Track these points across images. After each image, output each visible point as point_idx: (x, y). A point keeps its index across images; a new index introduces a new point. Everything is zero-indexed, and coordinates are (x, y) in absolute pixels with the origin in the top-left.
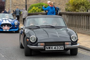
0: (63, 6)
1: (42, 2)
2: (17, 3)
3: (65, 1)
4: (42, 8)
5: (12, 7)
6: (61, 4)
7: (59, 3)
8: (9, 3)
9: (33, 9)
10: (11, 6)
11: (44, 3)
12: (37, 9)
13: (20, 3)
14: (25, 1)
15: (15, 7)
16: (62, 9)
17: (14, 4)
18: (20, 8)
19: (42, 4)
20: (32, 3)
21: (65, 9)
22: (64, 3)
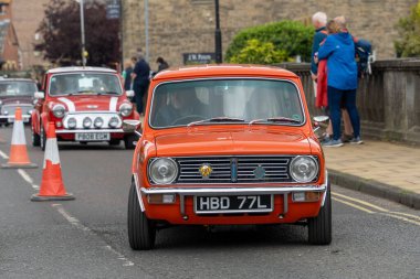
0: (382, 31)
1: (288, 17)
2: (174, 26)
3: (392, 10)
4: (289, 44)
5: (152, 42)
6: (373, 24)
7: (366, 20)
8: (137, 27)
9: (247, 49)
10: (147, 38)
11: (295, 20)
12: (266, 51)
13: (189, 22)
14: (208, 14)
15: (164, 41)
16: (382, 45)
17: (160, 30)
18: (189, 48)
19: (288, 26)
20: (240, 24)
21: (392, 45)
22: (390, 18)
